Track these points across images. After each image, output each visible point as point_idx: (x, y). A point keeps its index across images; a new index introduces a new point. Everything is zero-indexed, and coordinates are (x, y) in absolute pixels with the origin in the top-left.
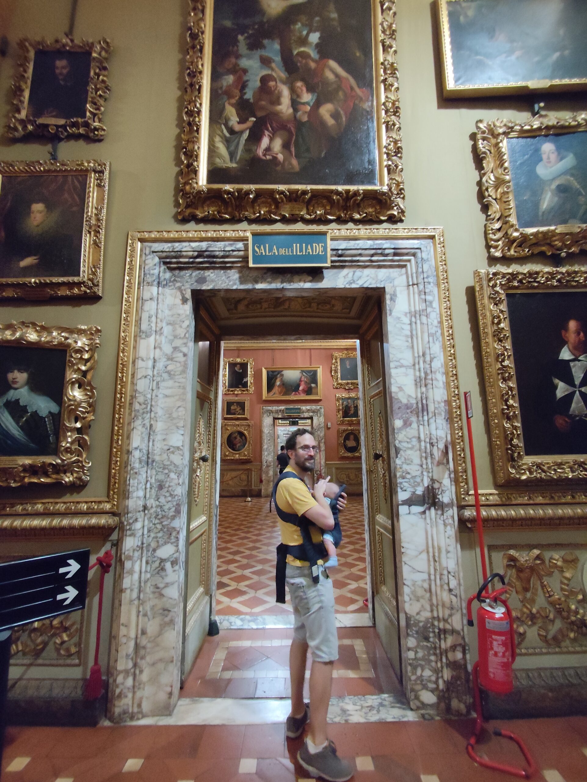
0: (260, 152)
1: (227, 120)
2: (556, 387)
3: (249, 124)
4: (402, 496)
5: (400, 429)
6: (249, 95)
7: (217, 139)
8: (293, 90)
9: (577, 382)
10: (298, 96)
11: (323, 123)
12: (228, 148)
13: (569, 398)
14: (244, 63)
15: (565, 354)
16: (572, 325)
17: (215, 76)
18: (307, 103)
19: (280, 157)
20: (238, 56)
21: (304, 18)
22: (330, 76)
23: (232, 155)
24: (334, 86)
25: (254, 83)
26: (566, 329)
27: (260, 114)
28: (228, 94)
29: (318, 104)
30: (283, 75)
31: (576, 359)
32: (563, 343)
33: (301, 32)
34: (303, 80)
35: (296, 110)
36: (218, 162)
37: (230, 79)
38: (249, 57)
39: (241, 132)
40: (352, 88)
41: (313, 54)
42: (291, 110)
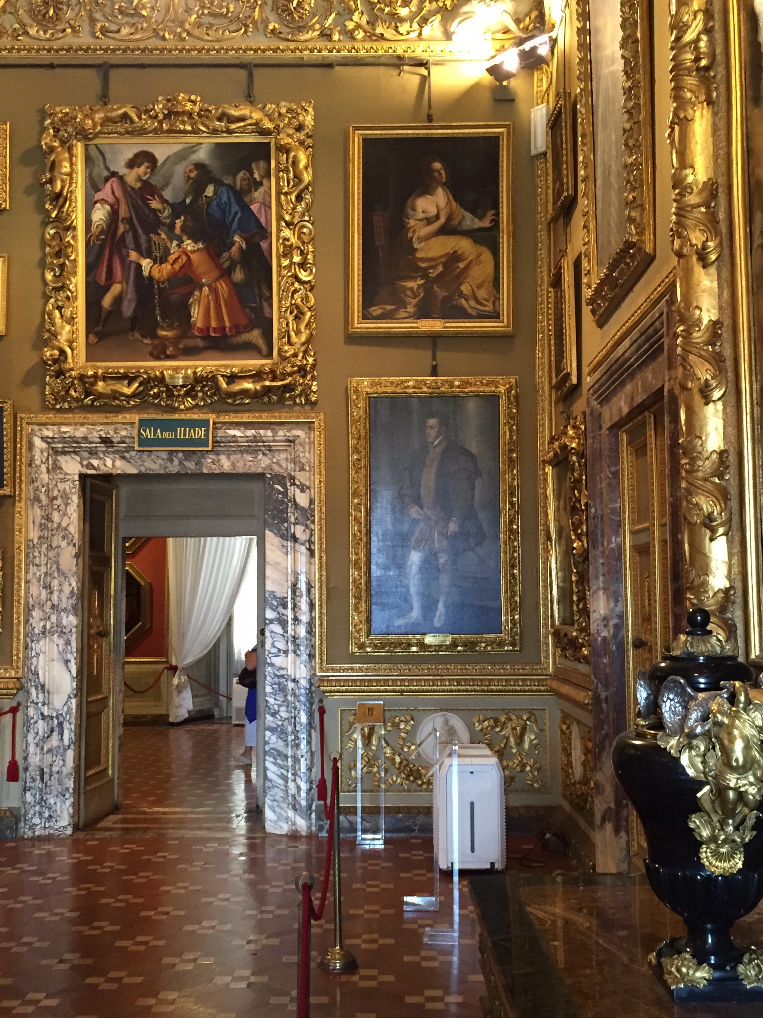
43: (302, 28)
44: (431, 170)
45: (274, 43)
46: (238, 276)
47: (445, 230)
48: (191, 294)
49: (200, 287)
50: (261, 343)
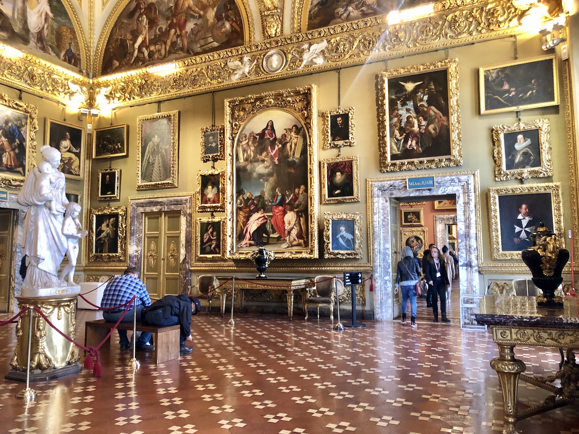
0: (408, 147)
1: (396, 136)
2: (515, 228)
3: (403, 136)
5: (460, 243)
6: (403, 125)
7: (393, 143)
8: (419, 121)
9: (524, 227)
10: (421, 123)
11: (430, 133)
12: (397, 146)
14: (400, 112)
15: (520, 217)
16: (524, 206)
17: (391, 119)
18: (424, 125)
19: (415, 148)
20: (398, 110)
21: (421, 90)
22: (432, 113)
23: (398, 149)
24: (434, 117)
25: (404, 120)
26: (521, 208)
27: (407, 132)
28: (395, 126)
29: (428, 125)
30: (415, 115)
31: (524, 219)
32: (520, 213)
33: (420, 96)
35: (420, 129)
36: (394, 152)
37: (396, 119)
38: (402, 110)
39: (401, 140)
40: (441, 117)
41: (426, 105)
42: (418, 129)
43: (36, 85)
44: (66, 135)
45: (28, 87)
46: (17, 151)
47: (69, 151)
48: (3, 154)
49: (6, 152)
50: (22, 172)
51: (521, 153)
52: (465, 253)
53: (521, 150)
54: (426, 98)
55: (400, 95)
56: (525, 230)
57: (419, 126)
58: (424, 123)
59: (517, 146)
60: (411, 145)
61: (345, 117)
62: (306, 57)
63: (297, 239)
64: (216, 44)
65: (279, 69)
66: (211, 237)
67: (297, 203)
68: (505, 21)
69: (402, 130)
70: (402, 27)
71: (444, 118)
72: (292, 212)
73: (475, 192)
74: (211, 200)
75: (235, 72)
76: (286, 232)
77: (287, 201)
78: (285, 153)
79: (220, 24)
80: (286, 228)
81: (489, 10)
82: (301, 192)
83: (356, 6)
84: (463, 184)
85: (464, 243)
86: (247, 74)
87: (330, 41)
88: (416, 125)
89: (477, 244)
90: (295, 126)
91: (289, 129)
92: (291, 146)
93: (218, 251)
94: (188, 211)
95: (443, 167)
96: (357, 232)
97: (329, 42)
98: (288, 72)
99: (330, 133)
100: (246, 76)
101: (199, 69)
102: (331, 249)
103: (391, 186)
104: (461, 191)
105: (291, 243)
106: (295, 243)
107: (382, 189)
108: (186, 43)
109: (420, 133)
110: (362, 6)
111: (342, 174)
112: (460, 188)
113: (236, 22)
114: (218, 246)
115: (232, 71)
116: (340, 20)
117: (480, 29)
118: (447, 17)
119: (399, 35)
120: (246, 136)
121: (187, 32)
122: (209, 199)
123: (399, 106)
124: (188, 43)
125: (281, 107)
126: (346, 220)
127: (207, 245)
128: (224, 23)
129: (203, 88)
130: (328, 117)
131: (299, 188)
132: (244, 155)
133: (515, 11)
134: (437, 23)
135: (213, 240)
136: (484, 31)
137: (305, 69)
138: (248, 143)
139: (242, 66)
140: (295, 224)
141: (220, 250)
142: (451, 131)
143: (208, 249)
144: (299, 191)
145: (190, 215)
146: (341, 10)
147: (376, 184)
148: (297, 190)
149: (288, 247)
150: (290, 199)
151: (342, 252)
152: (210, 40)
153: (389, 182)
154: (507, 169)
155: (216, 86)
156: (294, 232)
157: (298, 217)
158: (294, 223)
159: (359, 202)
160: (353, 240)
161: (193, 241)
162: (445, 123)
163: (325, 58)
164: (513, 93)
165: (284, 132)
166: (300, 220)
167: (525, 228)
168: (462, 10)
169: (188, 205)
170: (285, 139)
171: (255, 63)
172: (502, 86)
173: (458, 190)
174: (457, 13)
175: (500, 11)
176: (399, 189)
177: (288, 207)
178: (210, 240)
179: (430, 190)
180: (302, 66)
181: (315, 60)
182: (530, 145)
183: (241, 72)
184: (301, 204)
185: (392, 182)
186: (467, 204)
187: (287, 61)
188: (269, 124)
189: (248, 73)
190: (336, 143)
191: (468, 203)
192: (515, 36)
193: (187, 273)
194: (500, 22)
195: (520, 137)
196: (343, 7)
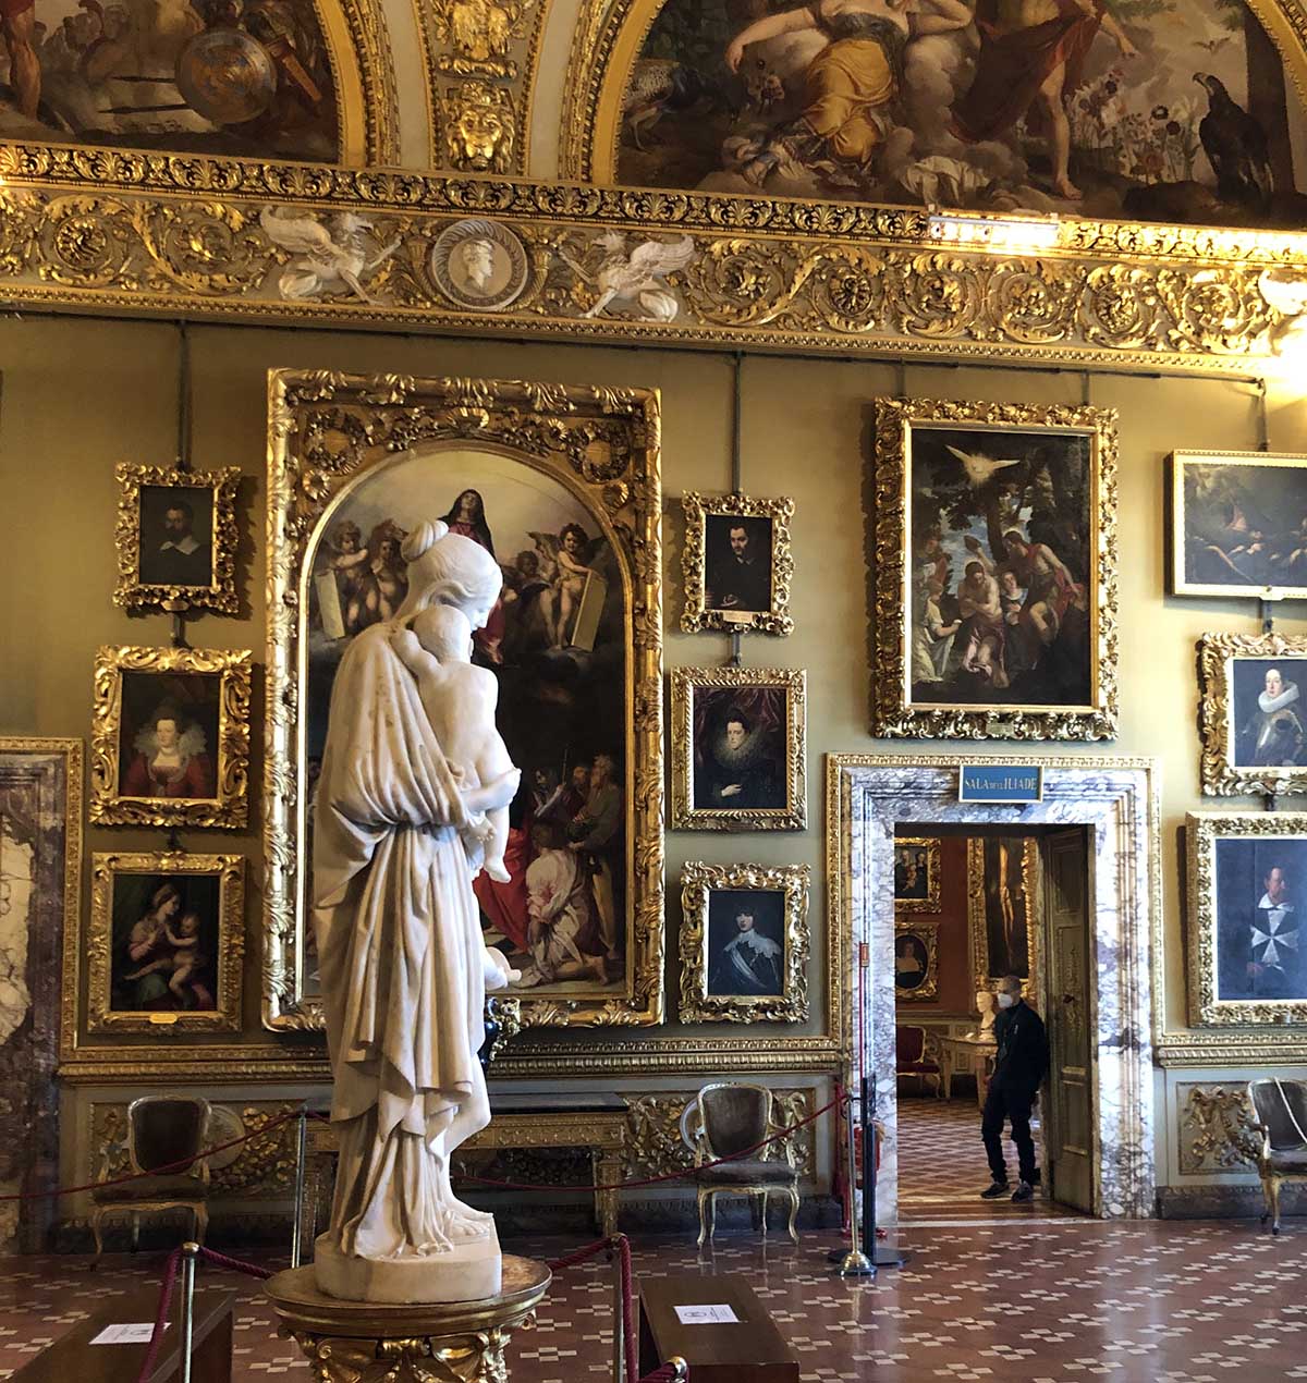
0: (967, 664)
1: (931, 622)
2: (1252, 935)
3: (954, 628)
4: (1102, 1037)
5: (1103, 973)
6: (954, 589)
7: (920, 646)
8: (1002, 584)
9: (1273, 931)
10: (1008, 593)
11: (1034, 627)
12: (932, 657)
13: (1264, 946)
14: (949, 546)
15: (1265, 903)
16: (1275, 873)
17: (917, 564)
18: (1017, 601)
19: (989, 669)
20: (941, 538)
21: (1013, 487)
22: (1044, 566)
23: (937, 665)
24: (1047, 580)
25: (960, 575)
26: (1268, 877)
27: (966, 614)
28: (931, 588)
29: (1029, 603)
30: (991, 564)
31: (1274, 909)
33: (1010, 507)
34: (1012, 571)
35: (1005, 611)
36: (923, 675)
37: (931, 568)
38: (953, 539)
39: (946, 638)
40: (1067, 583)
41: (1025, 537)
42: (1000, 610)
51: (1274, 721)
52: (1117, 1004)
53: (1274, 713)
54: (1026, 514)
55: (949, 490)
56: (1275, 941)
57: (1005, 602)
58: (1017, 594)
59: (1264, 702)
60: (975, 659)
61: (761, 530)
62: (614, 280)
63: (576, 955)
64: (195, 121)
65: (500, 299)
66: (172, 938)
67: (580, 817)
68: (1239, 330)
69: (949, 606)
70: (954, 268)
71: (1075, 588)
72: (558, 853)
73: (1149, 824)
74: (170, 780)
75: (302, 266)
76: (534, 926)
77: (541, 810)
78: (534, 626)
79: (218, 39)
80: (533, 911)
81: (1200, 288)
82: (595, 780)
83: (801, 147)
84: (1115, 795)
85: (1113, 976)
86: (357, 286)
87: (706, 245)
88: (994, 598)
89: (1151, 979)
90: (571, 528)
91: (551, 538)
92: (556, 604)
93: (203, 994)
94: (48, 821)
95: (1062, 739)
96: (792, 933)
97: (701, 247)
98: (537, 319)
99: (703, 578)
100: (353, 294)
101: (110, 209)
102: (705, 991)
103: (907, 785)
104: (1111, 818)
105: (554, 966)
106: (568, 968)
107: (877, 794)
108: (33, 71)
109: (1004, 621)
110: (821, 155)
111: (747, 728)
112: (1107, 808)
113: (300, 55)
114: (205, 973)
115: (281, 258)
116: (738, 178)
117: (1174, 334)
118: (1089, 272)
119: (947, 290)
120: (356, 535)
121: (40, 27)
122: (162, 776)
123: (945, 525)
124: (44, 76)
125: (520, 447)
126: (757, 892)
127: (147, 969)
128: (238, 45)
129: (131, 294)
130: (698, 518)
131: (591, 764)
132: (345, 612)
133: (1264, 312)
134: (1061, 286)
135: (178, 948)
136: (1184, 345)
137: (605, 324)
138: (365, 566)
139: (335, 249)
140: (570, 900)
141: (212, 988)
142: (1093, 630)
143: (154, 986)
144: (588, 775)
145: (58, 837)
146: (746, 147)
147: (860, 773)
148: (579, 773)
149: (539, 984)
150: (551, 801)
151: (741, 1000)
152: (169, 94)
153: (901, 773)
154: (1238, 764)
155: (200, 300)
156: (566, 930)
157: (585, 872)
158: (565, 895)
159: (801, 829)
160: (780, 959)
161: (71, 955)
162: (1080, 605)
163: (685, 300)
164: (1256, 546)
165: (530, 545)
166: (590, 885)
167: (1276, 934)
168: (1131, 267)
169: (46, 794)
170: (533, 573)
171: (391, 249)
172: (1230, 520)
173: (1100, 815)
174: (1117, 271)
175: (1228, 302)
176: (930, 799)
177: (544, 833)
178: (162, 949)
179: (1022, 807)
180: (597, 310)
181: (648, 301)
182: (1295, 701)
183: (329, 271)
184: (595, 826)
185: (910, 774)
186: (1126, 857)
187: (533, 275)
188: (465, 504)
189: (364, 282)
190: (728, 616)
191: (1132, 855)
192: (1260, 383)
193: (37, 1089)
194: (1227, 332)
195: (1273, 675)
196: (752, 137)
